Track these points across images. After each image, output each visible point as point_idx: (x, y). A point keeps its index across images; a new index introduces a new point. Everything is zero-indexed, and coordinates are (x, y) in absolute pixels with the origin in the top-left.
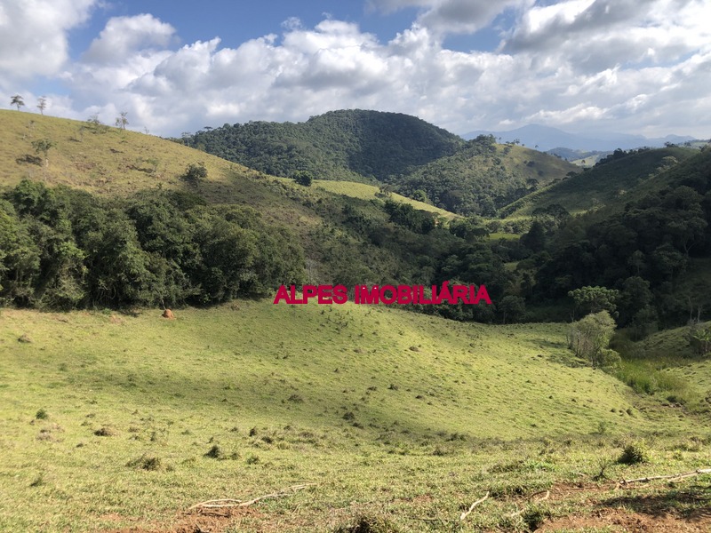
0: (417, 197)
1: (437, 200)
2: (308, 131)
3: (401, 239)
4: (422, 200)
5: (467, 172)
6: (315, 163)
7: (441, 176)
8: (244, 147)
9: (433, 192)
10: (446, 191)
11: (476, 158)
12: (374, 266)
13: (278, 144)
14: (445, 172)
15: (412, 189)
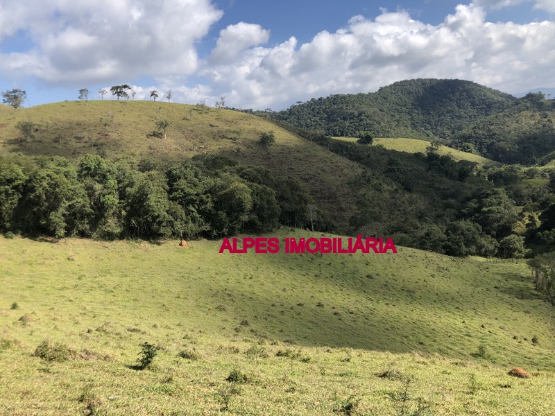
0: (465, 149)
1: (485, 151)
2: (376, 99)
3: (437, 185)
4: (470, 152)
5: (514, 125)
6: (380, 124)
7: (489, 130)
8: (326, 116)
9: (481, 144)
10: (492, 144)
11: (524, 113)
12: (401, 208)
13: (351, 111)
14: (492, 127)
15: (461, 142)
